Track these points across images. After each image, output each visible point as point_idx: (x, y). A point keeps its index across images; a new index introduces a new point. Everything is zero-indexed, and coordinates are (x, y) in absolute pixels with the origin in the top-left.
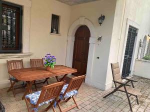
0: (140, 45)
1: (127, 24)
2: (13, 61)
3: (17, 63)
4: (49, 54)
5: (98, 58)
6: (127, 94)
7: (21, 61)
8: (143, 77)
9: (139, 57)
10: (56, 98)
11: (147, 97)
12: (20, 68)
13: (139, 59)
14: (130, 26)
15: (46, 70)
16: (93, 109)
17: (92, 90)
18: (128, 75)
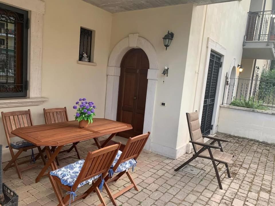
0: (227, 83)
1: (207, 47)
2: (13, 114)
3: (20, 116)
4: (83, 100)
5: (163, 104)
6: (214, 161)
7: (28, 113)
8: (232, 134)
9: (225, 102)
10: (103, 174)
11: (241, 165)
12: (26, 125)
13: (225, 105)
14: (212, 51)
15: (80, 127)
16: (161, 189)
17: (154, 159)
18: (209, 132)
